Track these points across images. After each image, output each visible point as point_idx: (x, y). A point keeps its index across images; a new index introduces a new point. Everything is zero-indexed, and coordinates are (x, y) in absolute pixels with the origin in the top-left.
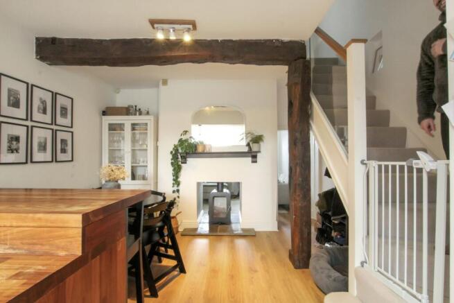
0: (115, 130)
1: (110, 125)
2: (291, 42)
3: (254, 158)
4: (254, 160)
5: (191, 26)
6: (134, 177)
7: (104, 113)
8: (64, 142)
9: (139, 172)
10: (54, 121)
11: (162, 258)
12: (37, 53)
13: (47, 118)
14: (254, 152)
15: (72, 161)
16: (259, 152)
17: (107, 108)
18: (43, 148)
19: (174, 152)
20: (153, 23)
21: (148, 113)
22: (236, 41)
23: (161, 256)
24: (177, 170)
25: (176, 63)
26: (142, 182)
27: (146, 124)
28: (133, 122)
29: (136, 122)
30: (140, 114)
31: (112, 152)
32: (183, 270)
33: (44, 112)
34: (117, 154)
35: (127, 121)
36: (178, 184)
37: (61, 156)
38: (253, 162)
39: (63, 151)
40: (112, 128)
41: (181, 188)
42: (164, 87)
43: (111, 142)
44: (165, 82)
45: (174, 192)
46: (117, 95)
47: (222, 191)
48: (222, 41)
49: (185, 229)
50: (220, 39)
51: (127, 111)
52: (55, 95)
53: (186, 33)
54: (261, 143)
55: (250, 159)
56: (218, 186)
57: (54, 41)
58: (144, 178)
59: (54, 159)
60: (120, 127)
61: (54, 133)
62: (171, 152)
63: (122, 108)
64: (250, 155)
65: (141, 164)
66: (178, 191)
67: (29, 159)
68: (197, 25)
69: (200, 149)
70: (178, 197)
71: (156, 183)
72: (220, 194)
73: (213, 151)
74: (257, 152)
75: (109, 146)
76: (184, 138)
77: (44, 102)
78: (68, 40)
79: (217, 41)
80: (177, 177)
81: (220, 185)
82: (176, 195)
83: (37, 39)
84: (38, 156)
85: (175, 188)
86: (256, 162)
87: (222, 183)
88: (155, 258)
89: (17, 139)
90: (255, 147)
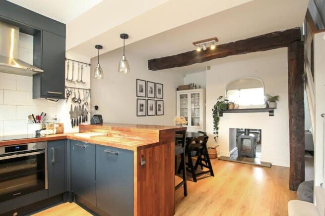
0: (183, 98)
1: (180, 95)
2: (287, 31)
3: (271, 112)
4: (272, 114)
5: (214, 41)
6: (193, 124)
7: (178, 89)
8: (159, 105)
9: (196, 121)
10: (155, 97)
11: (203, 167)
12: (149, 67)
13: (153, 95)
14: (271, 108)
15: (163, 115)
16: (275, 108)
17: (179, 86)
18: (152, 109)
19: (214, 109)
20: (194, 44)
21: (200, 87)
22: (244, 40)
23: (202, 165)
24: (216, 121)
25: (210, 60)
26: (197, 127)
27: (199, 94)
28: (192, 93)
29: (194, 93)
30: (196, 88)
31: (181, 110)
32: (212, 175)
33: (152, 93)
34: (185, 111)
35: (189, 92)
36: (217, 129)
37: (159, 113)
38: (270, 115)
39: (159, 110)
40: (182, 97)
41: (219, 131)
42: (208, 71)
43: (181, 104)
44: (209, 68)
45: (214, 133)
46: (185, 78)
47: (248, 135)
48: (235, 42)
49: (221, 157)
50: (234, 41)
51: (189, 87)
52: (155, 84)
53: (212, 45)
54: (277, 102)
55: (268, 113)
56: (245, 132)
57: (155, 60)
58: (198, 125)
59: (156, 114)
60: (186, 96)
61: (156, 102)
62: (213, 110)
63: (186, 86)
64: (268, 110)
65: (197, 117)
66: (217, 133)
67: (147, 114)
68: (218, 39)
69: (231, 107)
70: (217, 137)
71: (205, 128)
72: (246, 137)
73: (240, 108)
74: (274, 108)
75: (180, 107)
76: (220, 101)
77: (151, 88)
78: (160, 59)
79: (233, 43)
80: (217, 125)
81: (247, 131)
82: (216, 135)
83: (149, 61)
84: (150, 113)
85: (216, 131)
86: (273, 115)
87: (249, 130)
88: (199, 166)
89: (143, 105)
90: (271, 105)
